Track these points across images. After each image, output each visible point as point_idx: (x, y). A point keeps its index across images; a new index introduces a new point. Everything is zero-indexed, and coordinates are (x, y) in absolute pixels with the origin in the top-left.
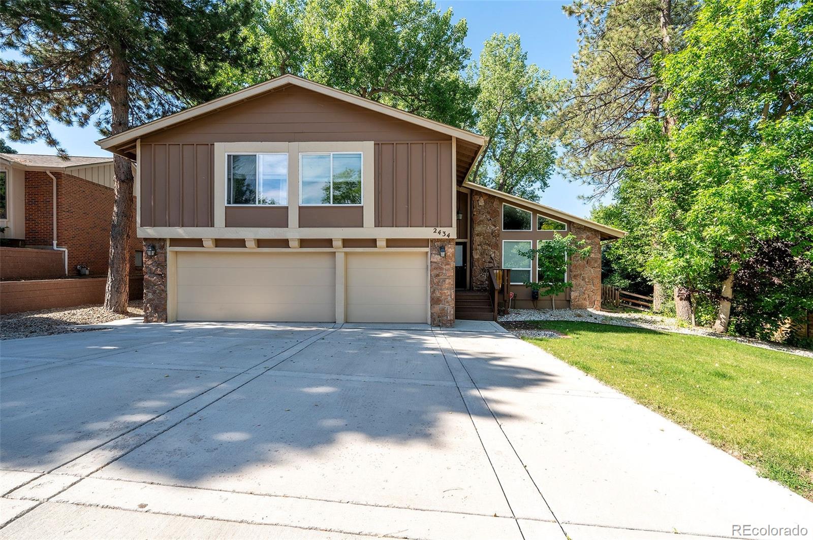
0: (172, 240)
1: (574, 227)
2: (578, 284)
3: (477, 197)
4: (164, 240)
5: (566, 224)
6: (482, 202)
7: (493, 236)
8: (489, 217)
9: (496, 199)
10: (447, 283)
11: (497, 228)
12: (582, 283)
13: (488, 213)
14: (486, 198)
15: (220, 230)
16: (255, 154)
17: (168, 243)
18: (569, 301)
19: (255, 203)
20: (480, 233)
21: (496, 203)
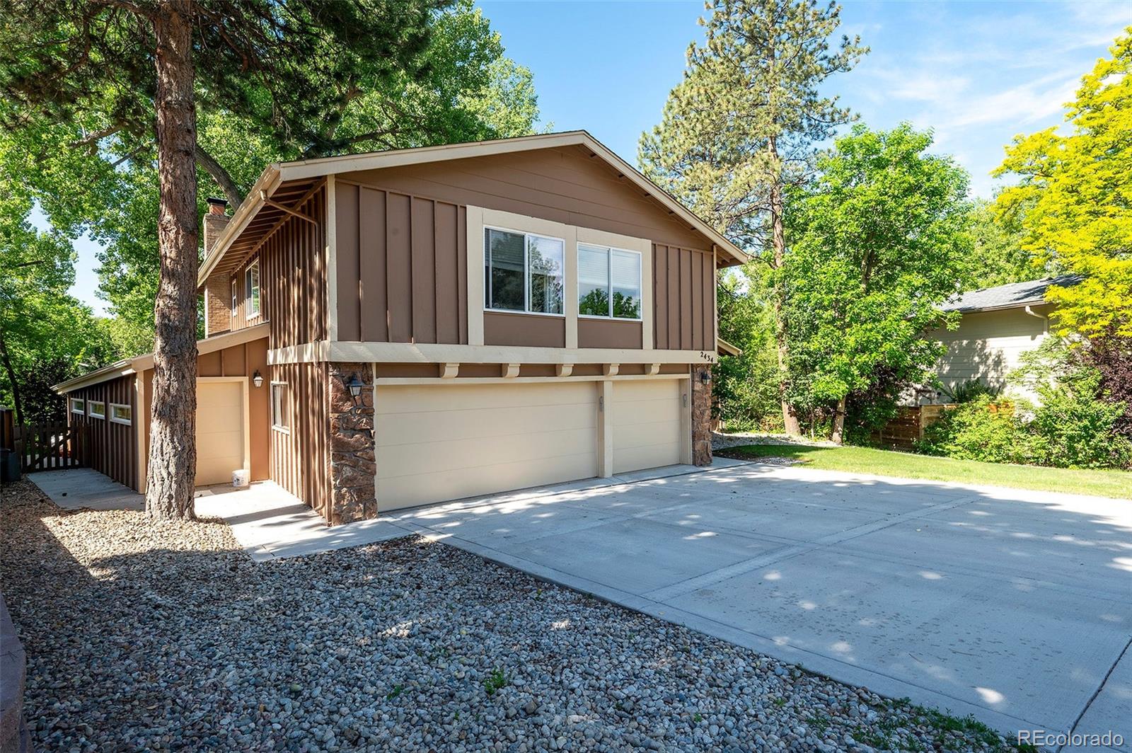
0: (380, 366)
15: (477, 350)
16: (522, 233)
17: (374, 371)
19: (524, 310)
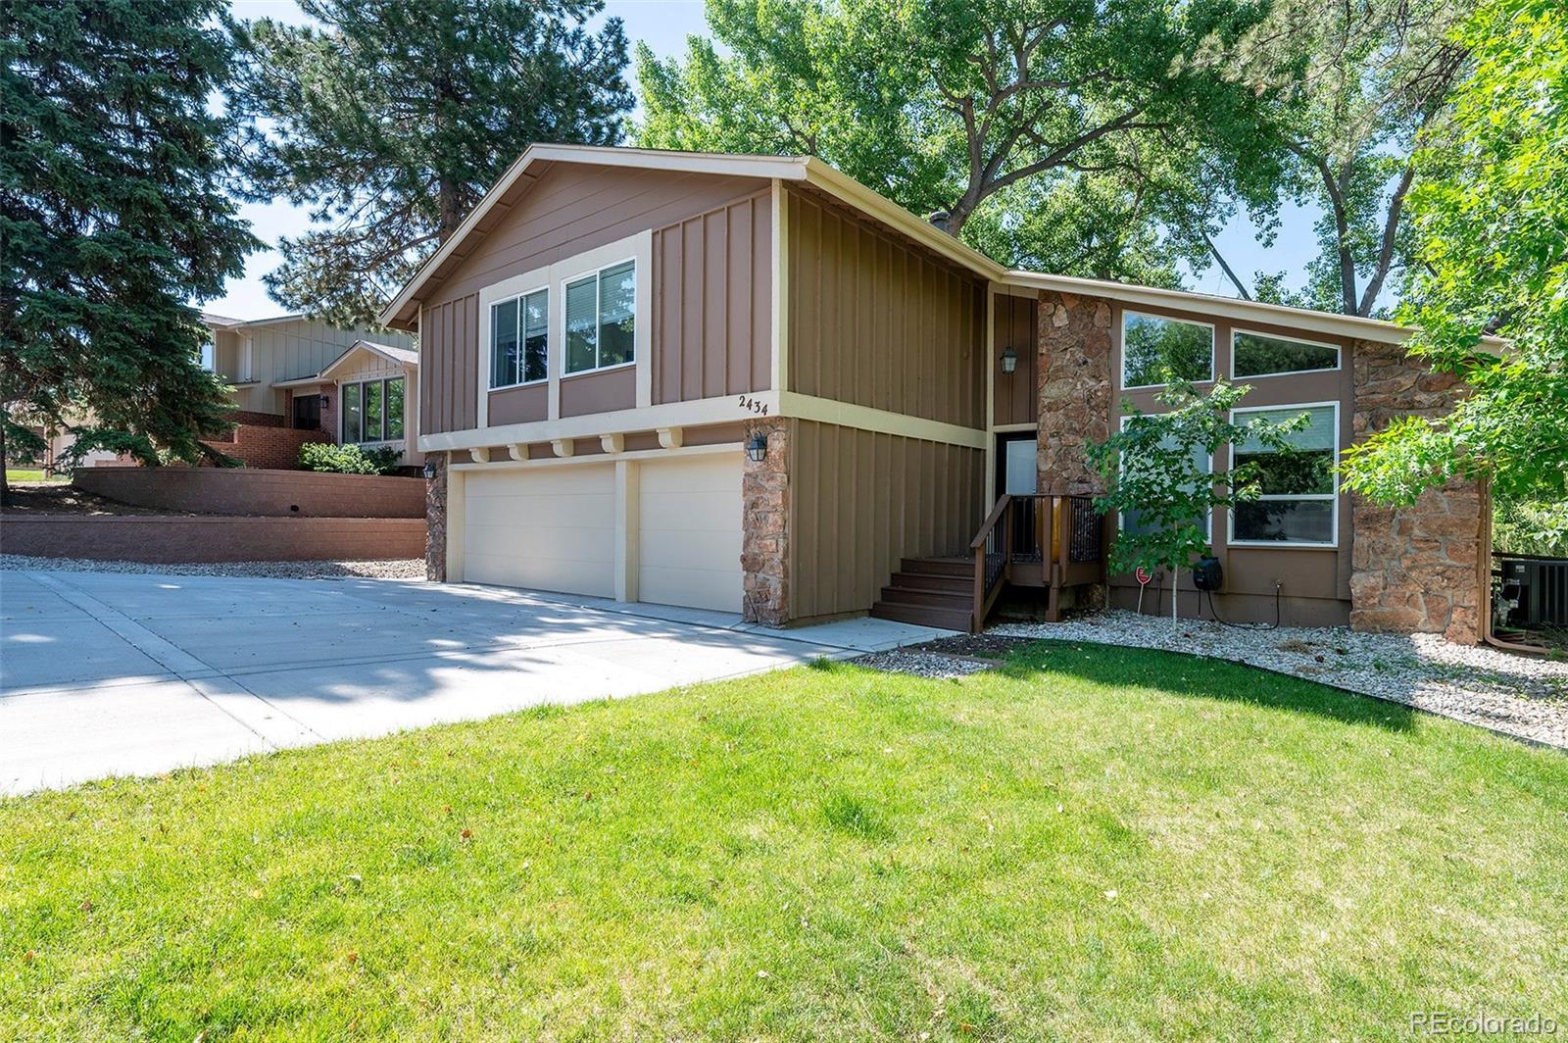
0: (453, 453)
1: (1365, 354)
2: (1379, 547)
3: (1049, 307)
4: (443, 454)
5: (1338, 348)
6: (1061, 319)
7: (1092, 408)
8: (1080, 355)
9: (1100, 305)
10: (770, 521)
11: (1104, 383)
12: (1398, 543)
13: (1081, 344)
14: (1070, 305)
15: (484, 433)
17: (449, 458)
18: (1348, 603)
20: (1056, 403)
21: (1101, 316)
